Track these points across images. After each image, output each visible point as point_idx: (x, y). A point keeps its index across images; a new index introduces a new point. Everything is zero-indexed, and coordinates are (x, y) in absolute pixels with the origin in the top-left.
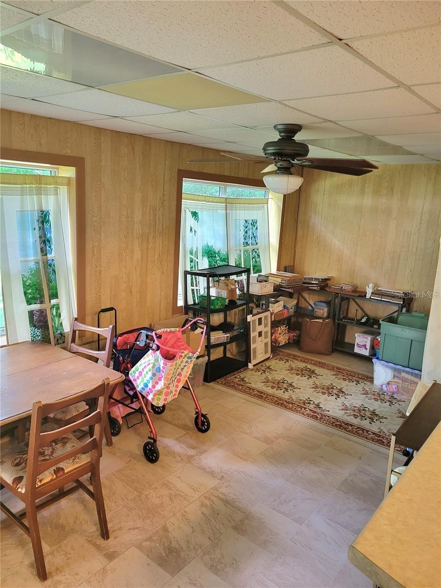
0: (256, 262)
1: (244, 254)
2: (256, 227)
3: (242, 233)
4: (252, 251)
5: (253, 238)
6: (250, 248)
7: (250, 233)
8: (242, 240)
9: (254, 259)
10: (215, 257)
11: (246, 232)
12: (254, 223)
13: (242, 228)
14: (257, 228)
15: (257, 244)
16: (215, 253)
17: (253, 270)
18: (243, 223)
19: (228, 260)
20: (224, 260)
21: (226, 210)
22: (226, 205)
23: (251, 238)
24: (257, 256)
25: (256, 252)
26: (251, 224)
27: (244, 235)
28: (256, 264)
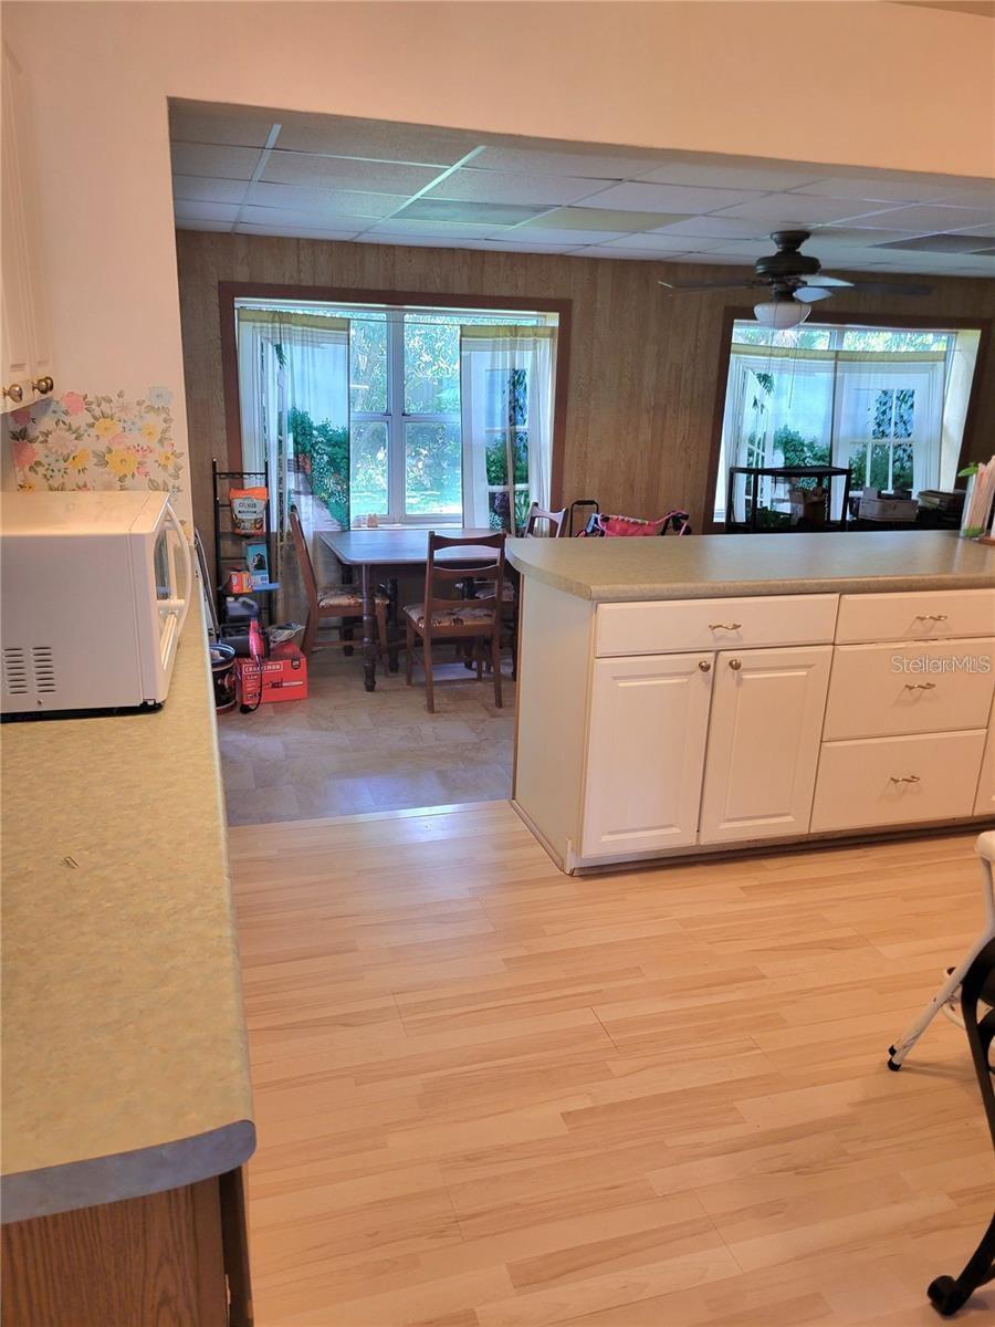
0: (903, 468)
1: (872, 453)
2: (909, 404)
3: (873, 413)
4: (895, 448)
5: (901, 425)
6: (890, 441)
7: (893, 414)
8: (872, 427)
9: (897, 463)
10: (802, 451)
11: (884, 413)
12: (905, 397)
13: (874, 406)
14: (912, 406)
15: (909, 435)
16: (802, 444)
17: (893, 483)
18: (877, 395)
19: (831, 459)
20: (821, 458)
21: (836, 372)
22: (836, 364)
23: (896, 423)
24: (906, 458)
25: (905, 451)
26: (898, 398)
27: (876, 418)
28: (902, 473)
